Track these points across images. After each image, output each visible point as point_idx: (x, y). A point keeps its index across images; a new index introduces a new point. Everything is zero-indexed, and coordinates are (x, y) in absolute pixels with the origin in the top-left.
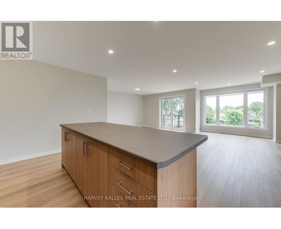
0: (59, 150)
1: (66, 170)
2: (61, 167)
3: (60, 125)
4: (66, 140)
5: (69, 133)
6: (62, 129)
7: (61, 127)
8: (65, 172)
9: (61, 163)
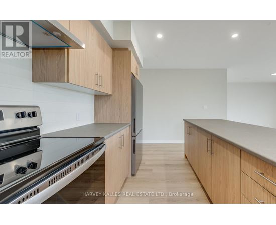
0: (182, 142)
1: (188, 160)
2: (184, 156)
3: (184, 120)
4: (189, 134)
5: (191, 127)
6: (185, 124)
7: (184, 122)
8: (187, 163)
9: (184, 153)
